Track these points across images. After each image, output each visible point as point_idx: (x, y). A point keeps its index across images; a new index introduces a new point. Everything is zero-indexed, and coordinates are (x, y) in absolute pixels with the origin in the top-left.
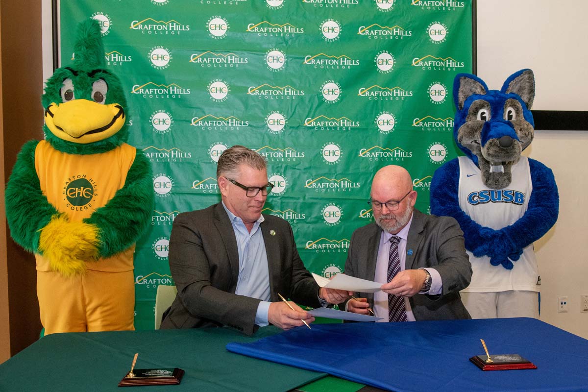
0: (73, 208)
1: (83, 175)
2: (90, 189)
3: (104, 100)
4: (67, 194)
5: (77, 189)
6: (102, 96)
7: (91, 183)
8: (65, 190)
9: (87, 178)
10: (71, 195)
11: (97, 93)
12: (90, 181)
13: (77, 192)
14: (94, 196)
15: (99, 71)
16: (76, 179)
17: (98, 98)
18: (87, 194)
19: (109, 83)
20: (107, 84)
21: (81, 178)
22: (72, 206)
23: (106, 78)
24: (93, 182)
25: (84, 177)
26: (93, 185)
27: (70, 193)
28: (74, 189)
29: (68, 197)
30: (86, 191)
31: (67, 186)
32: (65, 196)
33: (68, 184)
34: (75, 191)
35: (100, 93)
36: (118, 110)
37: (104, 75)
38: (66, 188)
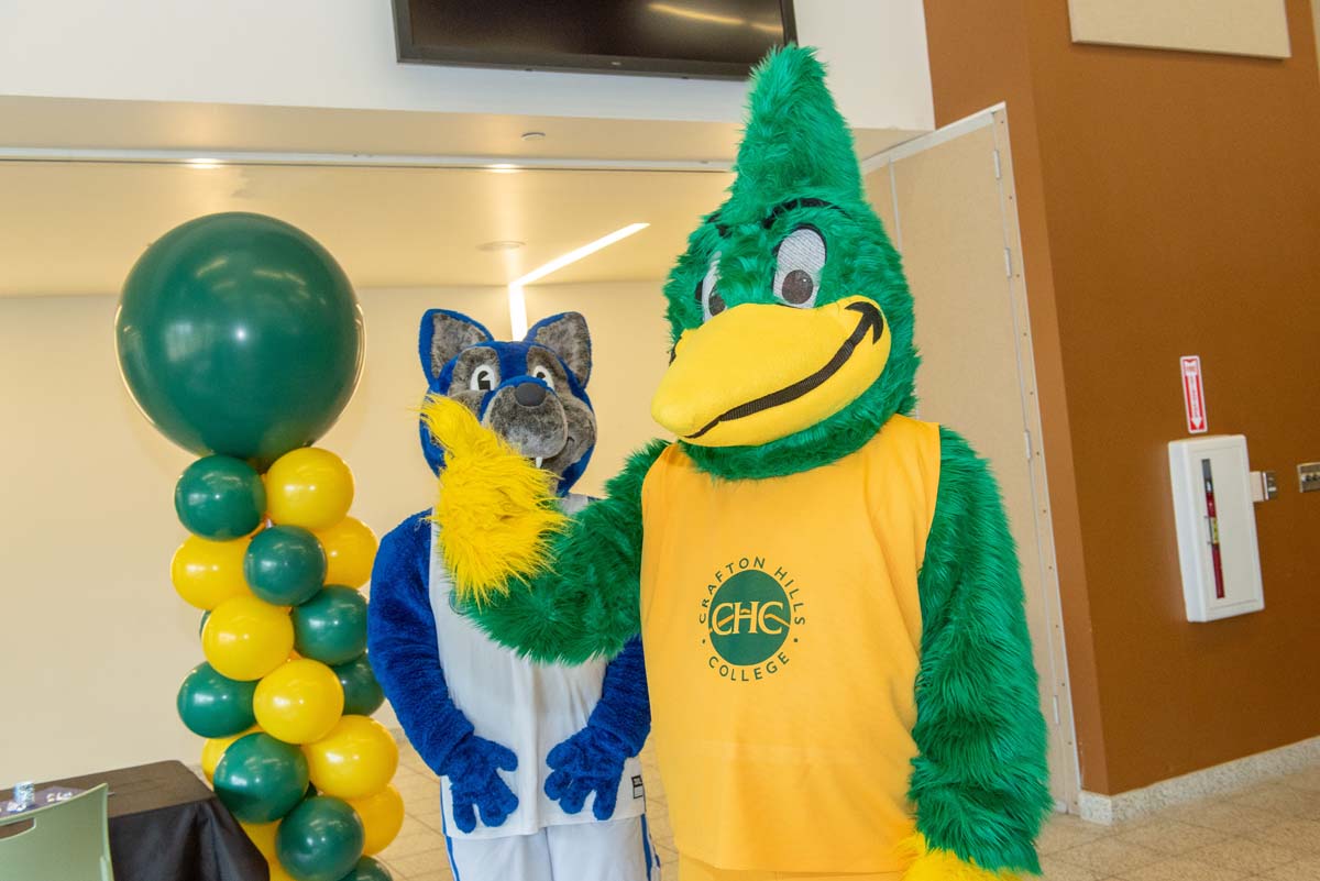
0: (724, 670)
1: (757, 559)
2: (781, 605)
3: (815, 293)
4: (710, 626)
5: (738, 605)
6: (810, 281)
7: (782, 583)
8: (707, 610)
9: (769, 570)
10: (722, 629)
11: (792, 276)
12: (777, 578)
13: (738, 617)
14: (792, 626)
15: (791, 206)
16: (737, 570)
17: (797, 290)
18: (770, 623)
19: (827, 236)
20: (823, 240)
21: (750, 567)
22: (723, 661)
23: (817, 223)
24: (787, 579)
25: (758, 568)
26: (787, 590)
27: (719, 620)
28: (731, 605)
29: (713, 635)
30: (766, 613)
31: (711, 598)
32: (705, 631)
33: (715, 591)
34: (733, 612)
35: (803, 272)
36: (857, 317)
37: (810, 213)
38: (709, 604)
